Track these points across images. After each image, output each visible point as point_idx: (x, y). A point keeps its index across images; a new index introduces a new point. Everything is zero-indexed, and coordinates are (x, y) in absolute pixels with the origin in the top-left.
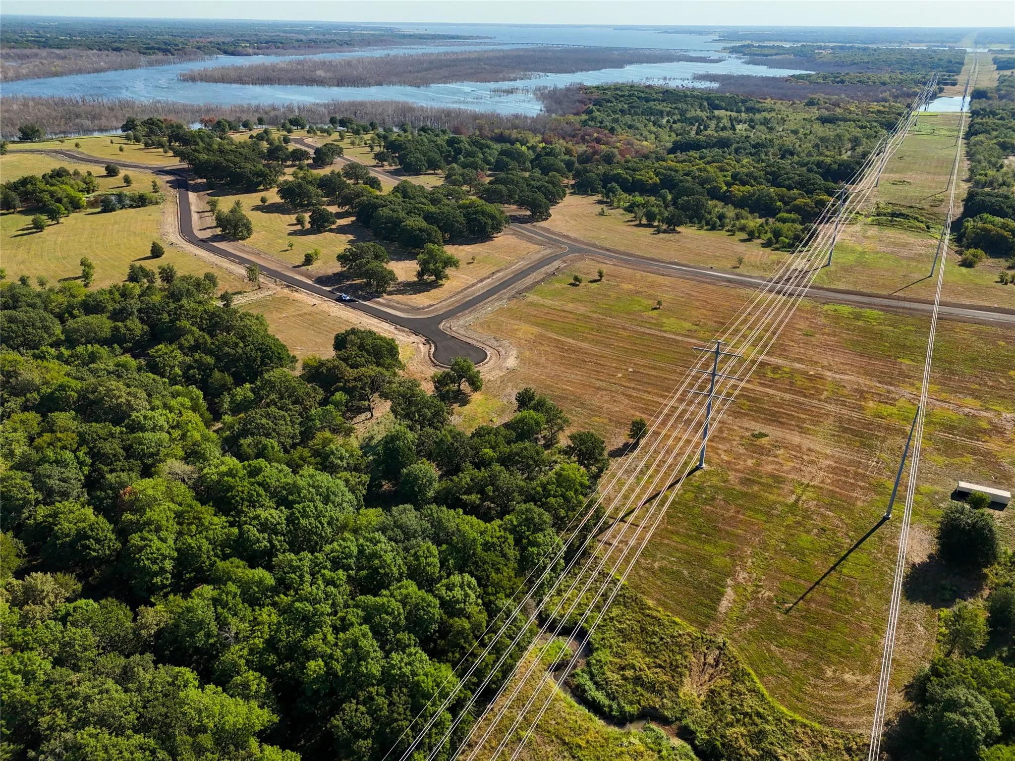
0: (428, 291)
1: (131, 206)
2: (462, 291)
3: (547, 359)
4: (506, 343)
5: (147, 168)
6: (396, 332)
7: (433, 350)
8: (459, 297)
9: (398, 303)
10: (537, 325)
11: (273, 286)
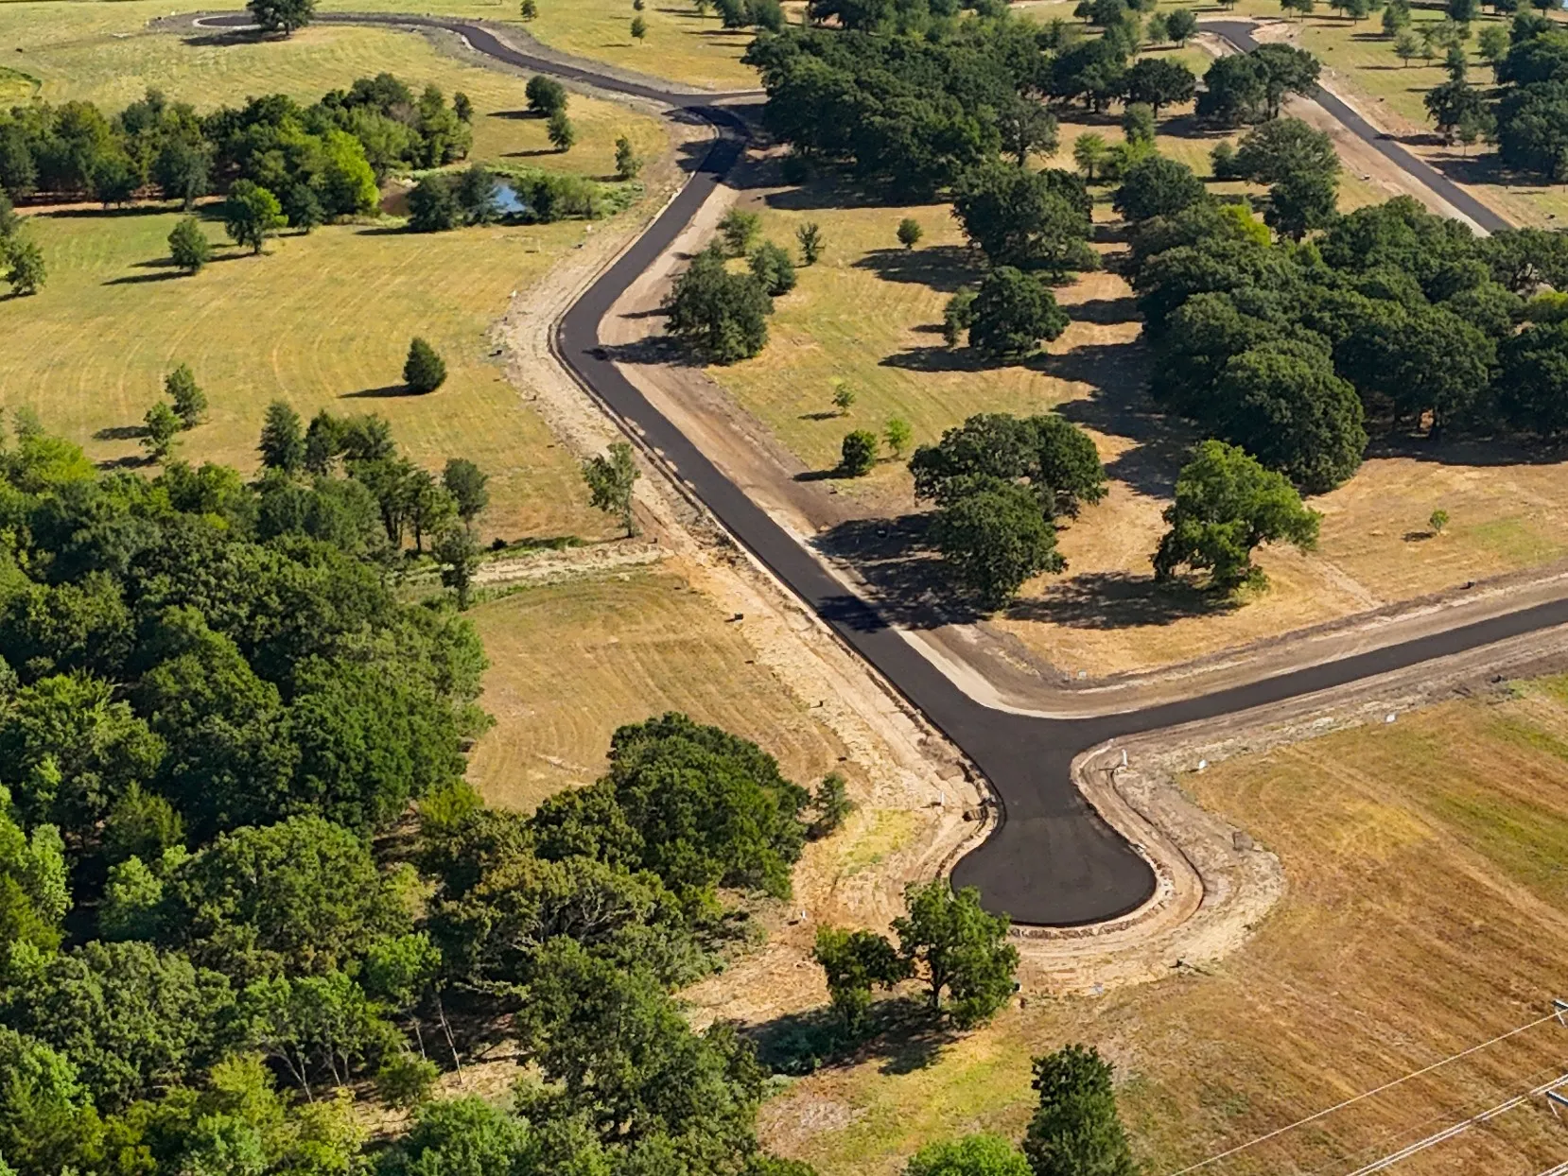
0: (1161, 620)
1: (510, 220)
2: (1284, 640)
3: (1361, 956)
4: (1262, 862)
5: (666, 97)
6: (912, 756)
7: (978, 842)
8: (1258, 659)
9: (1017, 652)
10: (1449, 811)
11: (677, 532)
